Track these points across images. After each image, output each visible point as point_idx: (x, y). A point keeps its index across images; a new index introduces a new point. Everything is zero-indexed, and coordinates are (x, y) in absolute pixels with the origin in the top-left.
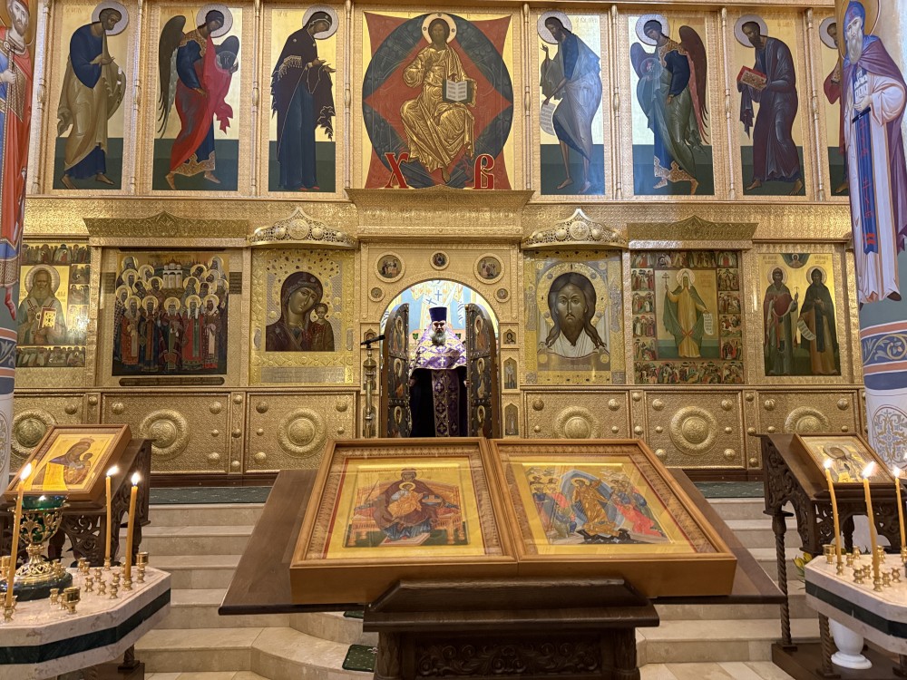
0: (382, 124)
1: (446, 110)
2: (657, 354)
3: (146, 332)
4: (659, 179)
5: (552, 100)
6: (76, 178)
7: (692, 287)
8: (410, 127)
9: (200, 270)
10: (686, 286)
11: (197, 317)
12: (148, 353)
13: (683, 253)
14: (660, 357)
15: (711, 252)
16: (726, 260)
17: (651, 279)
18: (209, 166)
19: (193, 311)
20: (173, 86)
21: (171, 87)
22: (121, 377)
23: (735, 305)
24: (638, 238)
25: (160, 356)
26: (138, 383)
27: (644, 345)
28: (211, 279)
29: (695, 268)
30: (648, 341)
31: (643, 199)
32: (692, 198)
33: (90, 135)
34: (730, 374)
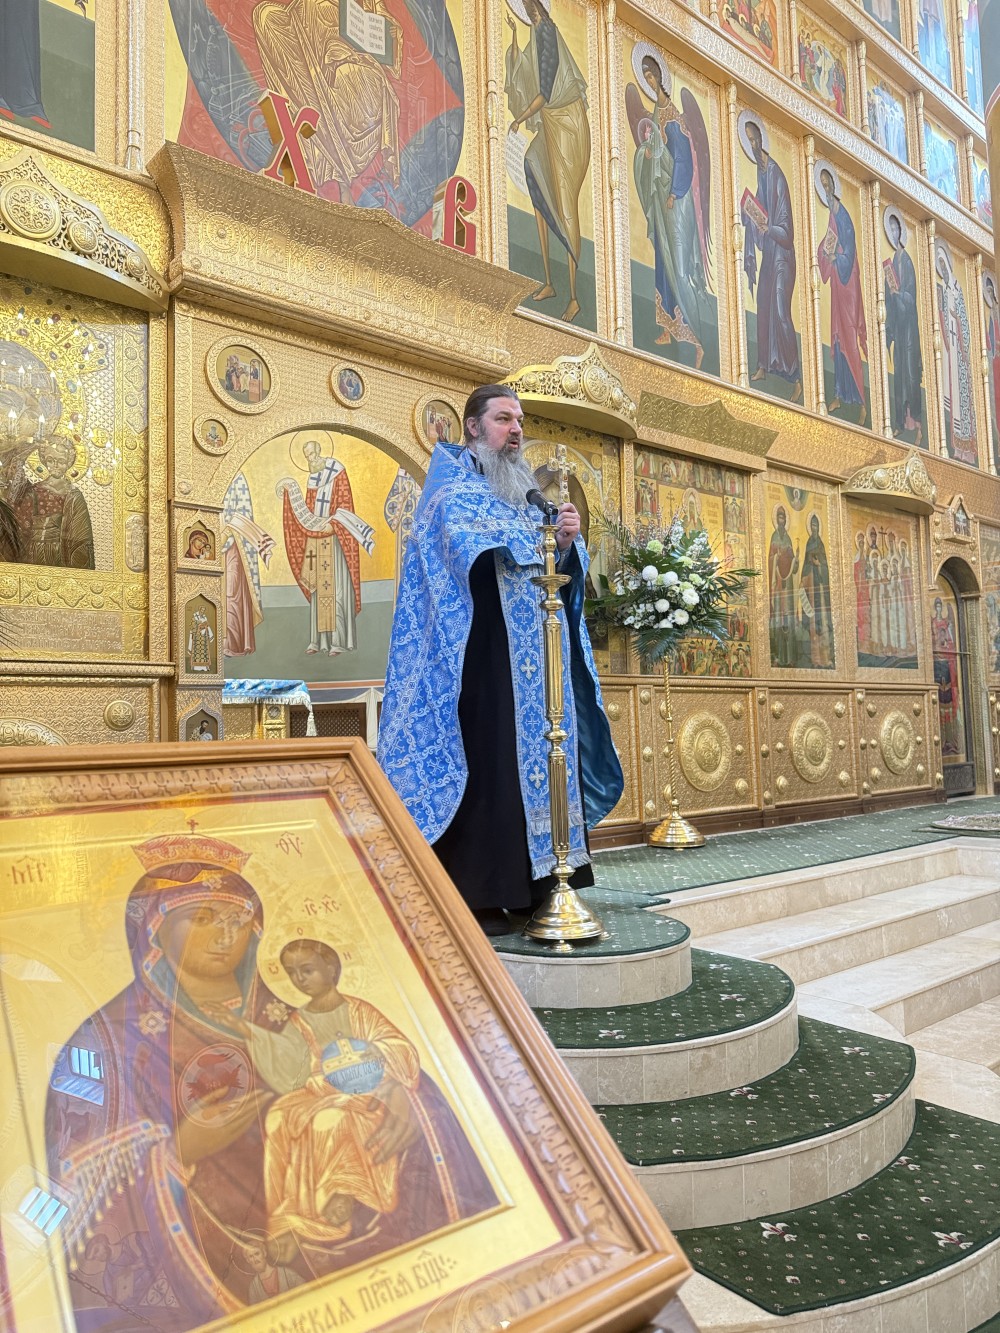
1: (346, 61)
4: (661, 329)
5: (523, 125)
13: (690, 462)
16: (733, 482)
17: (654, 497)
31: (643, 353)
34: (738, 663)
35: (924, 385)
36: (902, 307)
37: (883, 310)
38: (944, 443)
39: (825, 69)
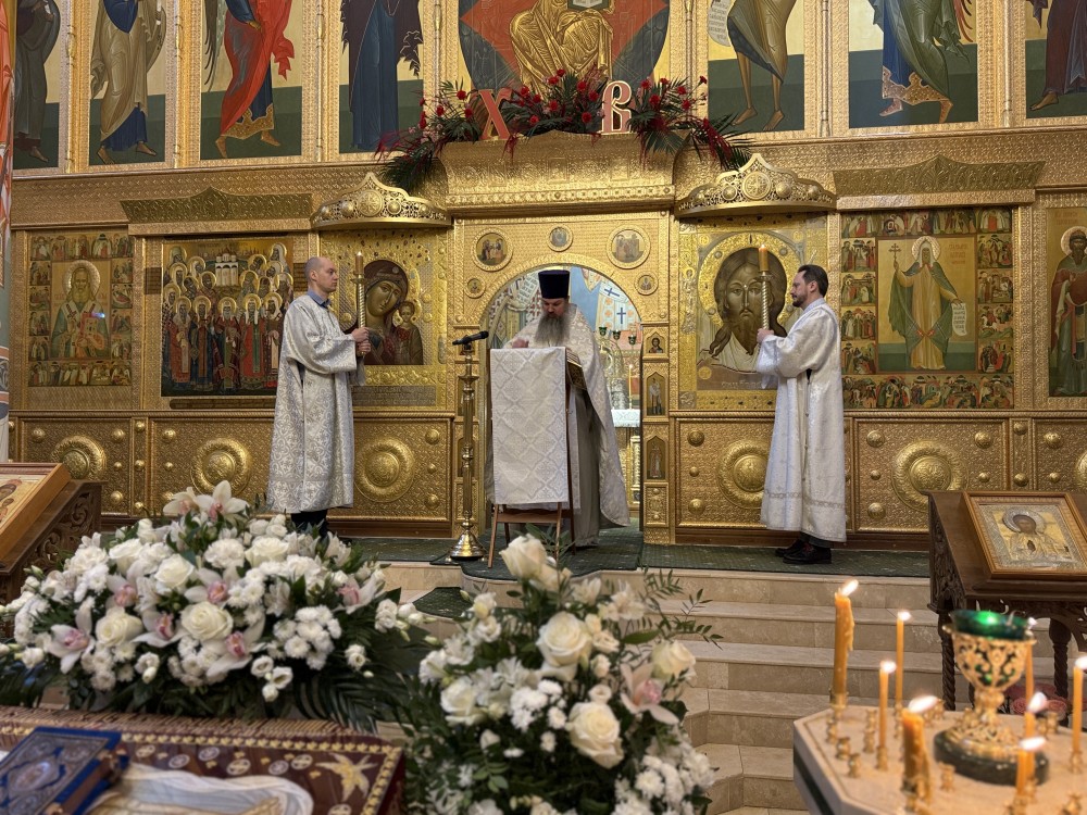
0: (485, 50)
1: (572, 22)
2: (877, 365)
3: (197, 342)
4: (890, 102)
6: (114, 150)
7: (937, 264)
8: (523, 51)
9: (259, 262)
10: (926, 262)
11: (256, 322)
12: (201, 367)
13: (923, 214)
14: (881, 370)
15: (969, 209)
16: (993, 221)
17: (872, 255)
18: (267, 124)
19: (252, 314)
20: (221, 21)
21: (219, 22)
22: (170, 398)
23: (1003, 289)
24: (851, 193)
25: (215, 371)
26: (190, 405)
27: (857, 351)
28: (272, 273)
29: (943, 235)
30: (863, 345)
31: (861, 133)
32: (940, 128)
33: (127, 94)
34: (992, 394)
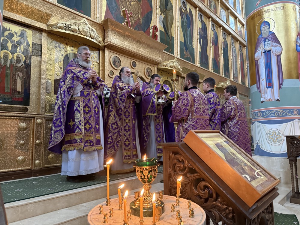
1: (133, 1)
4: (185, 55)
5: (162, 14)
9: (11, 35)
11: (8, 66)
19: (6, 61)
31: (183, 59)
35: (229, 66)
36: (226, 51)
37: (222, 51)
38: (233, 78)
39: (213, 5)
